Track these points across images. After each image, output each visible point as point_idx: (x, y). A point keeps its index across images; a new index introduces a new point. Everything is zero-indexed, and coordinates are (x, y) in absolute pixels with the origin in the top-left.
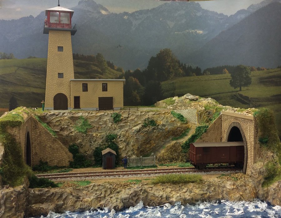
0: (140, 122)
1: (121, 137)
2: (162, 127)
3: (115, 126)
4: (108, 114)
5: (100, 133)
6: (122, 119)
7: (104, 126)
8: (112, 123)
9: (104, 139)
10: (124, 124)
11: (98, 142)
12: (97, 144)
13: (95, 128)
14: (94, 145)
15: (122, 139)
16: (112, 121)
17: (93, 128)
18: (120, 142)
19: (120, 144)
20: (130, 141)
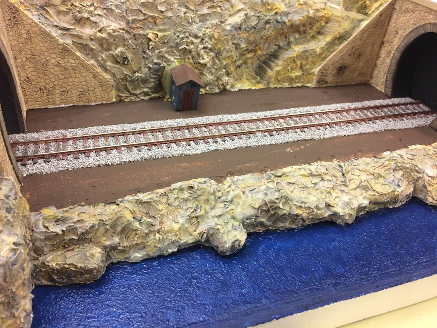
0: (243, 7)
1: (205, 41)
2: (281, 18)
5: (161, 31)
7: (169, 15)
10: (210, 11)
15: (206, 45)
16: (187, 4)
18: (202, 52)
20: (222, 49)
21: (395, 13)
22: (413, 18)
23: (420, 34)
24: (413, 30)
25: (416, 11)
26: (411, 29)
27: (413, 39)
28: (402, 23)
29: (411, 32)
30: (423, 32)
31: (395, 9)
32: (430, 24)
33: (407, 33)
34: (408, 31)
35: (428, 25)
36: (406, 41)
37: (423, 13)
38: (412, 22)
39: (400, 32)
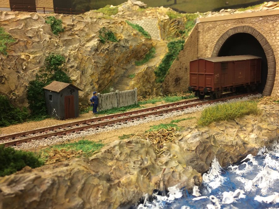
0: (95, 35)
1: (71, 60)
2: (124, 44)
3: (56, 40)
4: (39, 17)
5: (32, 53)
6: (65, 28)
7: (37, 40)
8: (50, 34)
9: (42, 64)
10: (70, 38)
11: (33, 71)
12: (31, 74)
13: (21, 42)
14: (26, 78)
15: (73, 64)
16: (50, 32)
17: (17, 43)
18: (71, 70)
19: (71, 73)
20: (86, 67)
21: (200, 35)
22: (216, 32)
23: (226, 39)
24: (219, 39)
25: (216, 26)
26: (217, 40)
27: (221, 45)
28: (208, 39)
29: (218, 41)
30: (227, 37)
31: (199, 32)
32: (231, 29)
33: (215, 43)
34: (215, 41)
35: (230, 31)
36: (216, 49)
37: (223, 25)
38: (216, 35)
39: (209, 45)
